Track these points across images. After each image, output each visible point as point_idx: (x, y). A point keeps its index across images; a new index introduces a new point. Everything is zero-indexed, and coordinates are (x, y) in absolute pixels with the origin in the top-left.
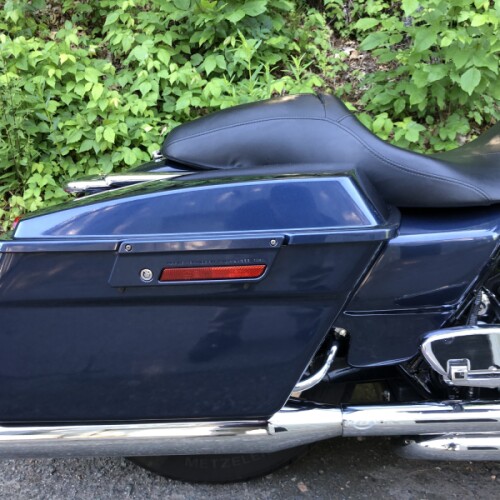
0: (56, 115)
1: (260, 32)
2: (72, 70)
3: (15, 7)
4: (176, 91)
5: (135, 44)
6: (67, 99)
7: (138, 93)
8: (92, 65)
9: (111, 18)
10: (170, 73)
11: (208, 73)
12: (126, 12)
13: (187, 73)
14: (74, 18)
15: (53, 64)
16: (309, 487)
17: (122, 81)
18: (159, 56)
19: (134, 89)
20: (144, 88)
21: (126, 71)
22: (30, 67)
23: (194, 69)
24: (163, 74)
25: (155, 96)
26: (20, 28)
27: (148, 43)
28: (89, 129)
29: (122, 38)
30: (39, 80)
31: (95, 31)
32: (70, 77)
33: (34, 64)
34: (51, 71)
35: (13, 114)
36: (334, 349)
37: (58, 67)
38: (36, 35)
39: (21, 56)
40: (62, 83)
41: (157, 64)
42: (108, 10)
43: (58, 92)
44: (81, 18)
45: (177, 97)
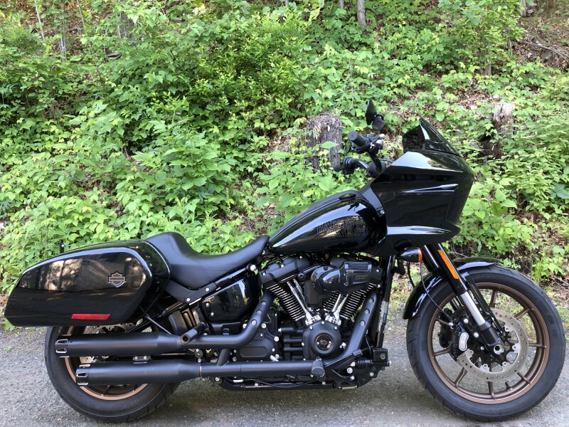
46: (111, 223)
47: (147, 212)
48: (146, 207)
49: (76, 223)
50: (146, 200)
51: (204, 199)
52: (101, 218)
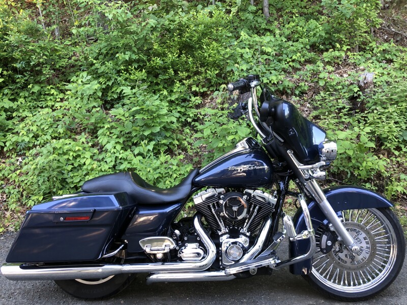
0: (71, 171)
1: (158, 138)
2: (80, 153)
3: (62, 127)
4: (122, 161)
5: (108, 142)
6: (76, 165)
7: (106, 162)
8: (89, 150)
9: (100, 132)
10: (120, 154)
11: (136, 154)
14: (87, 130)
15: (72, 151)
16: (124, 302)
18: (116, 147)
19: (105, 161)
20: (108, 160)
21: (103, 152)
22: (63, 152)
23: (131, 152)
24: (117, 155)
25: (113, 163)
26: (63, 135)
27: (113, 142)
28: (83, 176)
29: (102, 140)
30: (66, 157)
31: (95, 135)
32: (79, 156)
33: (65, 151)
35: (53, 170)
36: (123, 245)
37: (75, 152)
38: (70, 137)
39: (61, 148)
40: (75, 158)
41: (115, 150)
42: (101, 128)
43: (73, 162)
44: (89, 130)
45: (122, 163)
48: (119, 147)
51: (158, 141)
52: (88, 155)
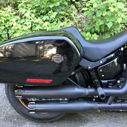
12: (24, 4)
13: (39, 20)
17: (22, 22)
34: (3, 18)
46: (18, 22)
47: (34, 17)
49: (3, 21)
50: (32, 12)
